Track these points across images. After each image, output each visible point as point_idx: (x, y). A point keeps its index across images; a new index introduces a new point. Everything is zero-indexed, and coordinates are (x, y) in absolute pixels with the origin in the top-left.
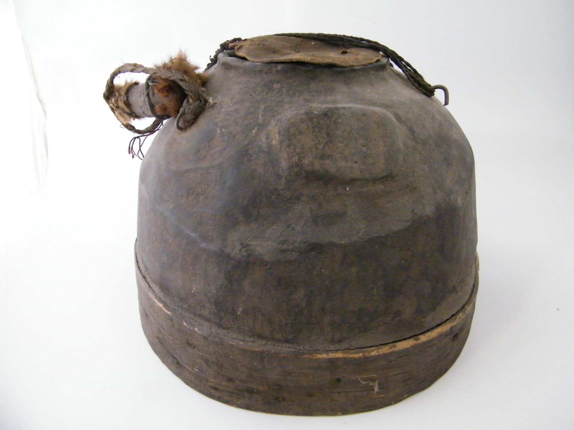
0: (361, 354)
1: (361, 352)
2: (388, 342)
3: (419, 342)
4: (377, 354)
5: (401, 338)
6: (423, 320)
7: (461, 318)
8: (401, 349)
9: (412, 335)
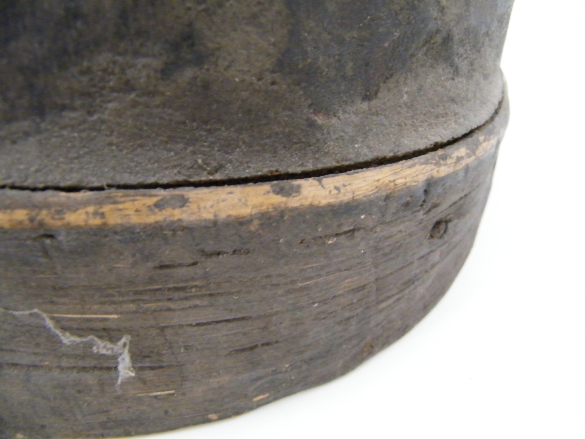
0: (21, 215)
1: (24, 206)
2: (151, 180)
3: (294, 202)
4: (97, 221)
5: (218, 177)
6: (320, 120)
7: (464, 163)
8: (208, 215)
9: (265, 171)
